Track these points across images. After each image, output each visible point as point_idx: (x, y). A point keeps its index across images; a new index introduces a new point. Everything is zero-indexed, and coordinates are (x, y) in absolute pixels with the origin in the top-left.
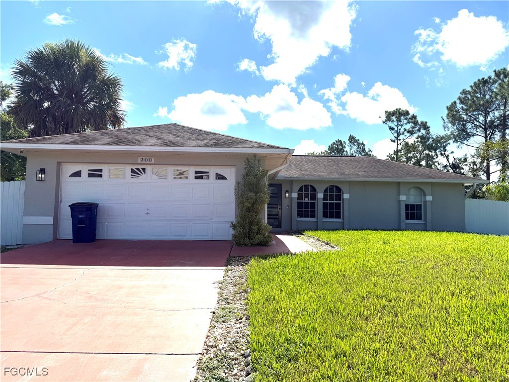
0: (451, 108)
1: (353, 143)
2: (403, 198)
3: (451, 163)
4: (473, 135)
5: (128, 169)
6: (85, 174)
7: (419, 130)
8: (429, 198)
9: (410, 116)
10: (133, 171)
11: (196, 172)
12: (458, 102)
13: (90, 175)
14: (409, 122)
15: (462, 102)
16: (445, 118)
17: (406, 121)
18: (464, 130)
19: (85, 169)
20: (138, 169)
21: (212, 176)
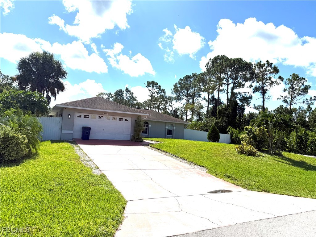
0: (175, 86)
1: (128, 92)
2: (167, 127)
3: (173, 110)
4: (183, 99)
5: (97, 116)
6: (83, 116)
7: (161, 93)
8: (175, 128)
9: (158, 85)
10: (99, 117)
11: (119, 118)
12: (178, 83)
13: (84, 117)
14: (157, 88)
15: (179, 84)
16: (172, 90)
17: (156, 88)
18: (179, 95)
19: (83, 115)
20: (101, 116)
21: (124, 120)
